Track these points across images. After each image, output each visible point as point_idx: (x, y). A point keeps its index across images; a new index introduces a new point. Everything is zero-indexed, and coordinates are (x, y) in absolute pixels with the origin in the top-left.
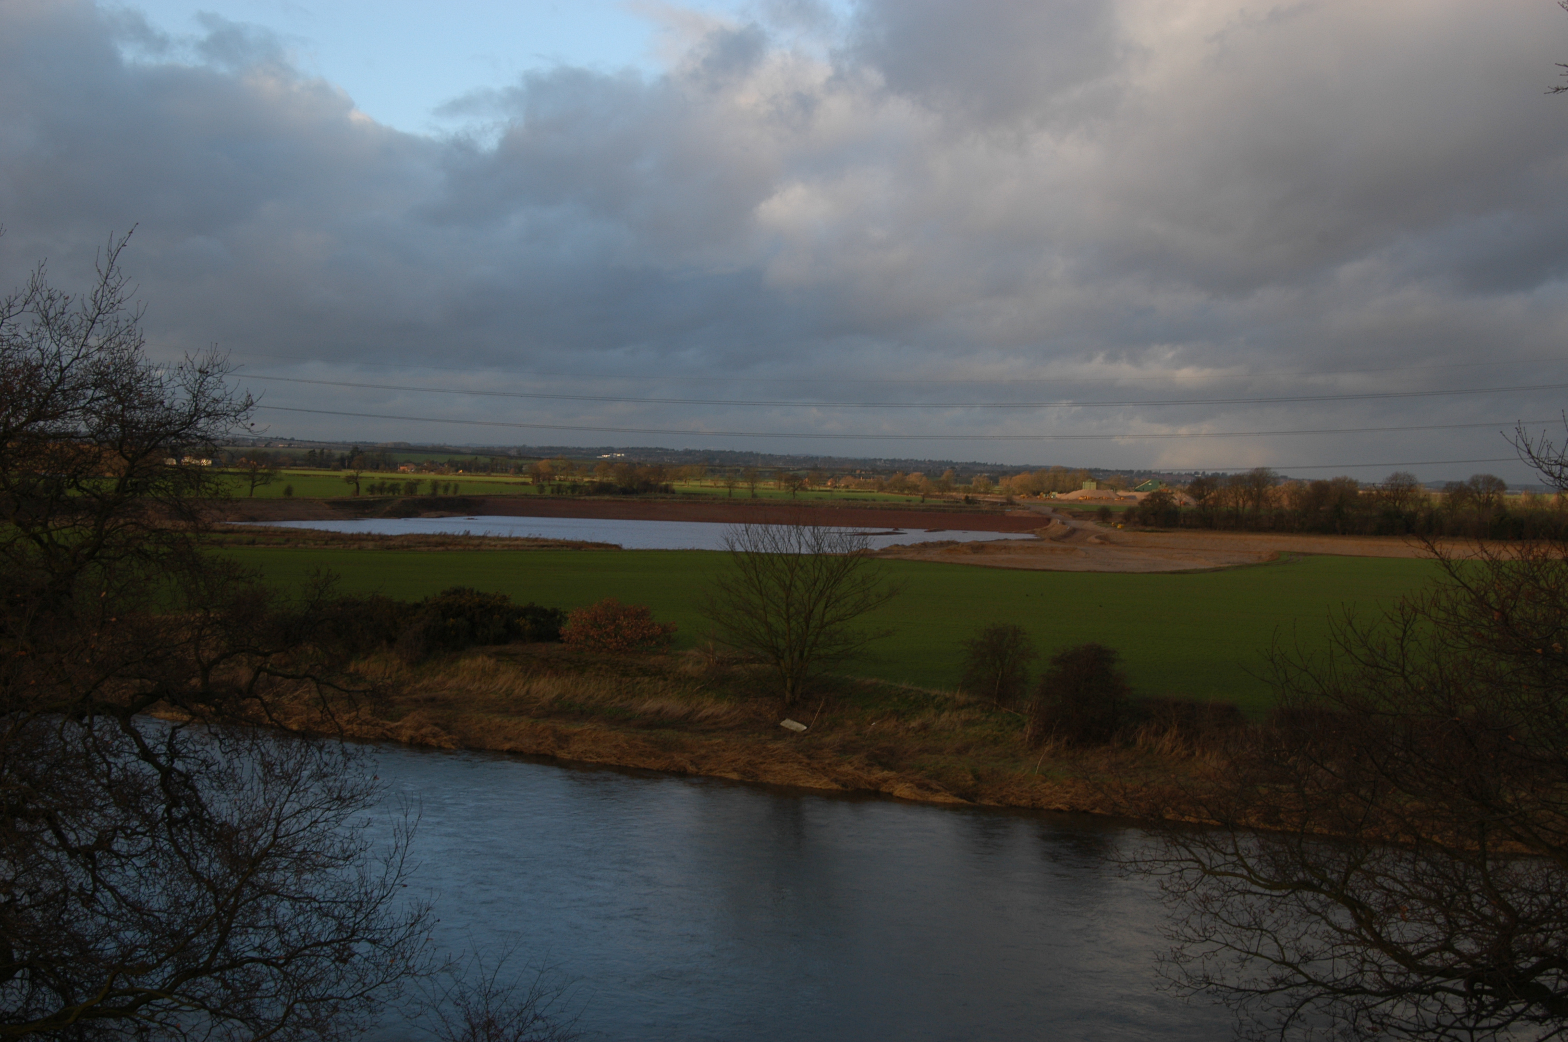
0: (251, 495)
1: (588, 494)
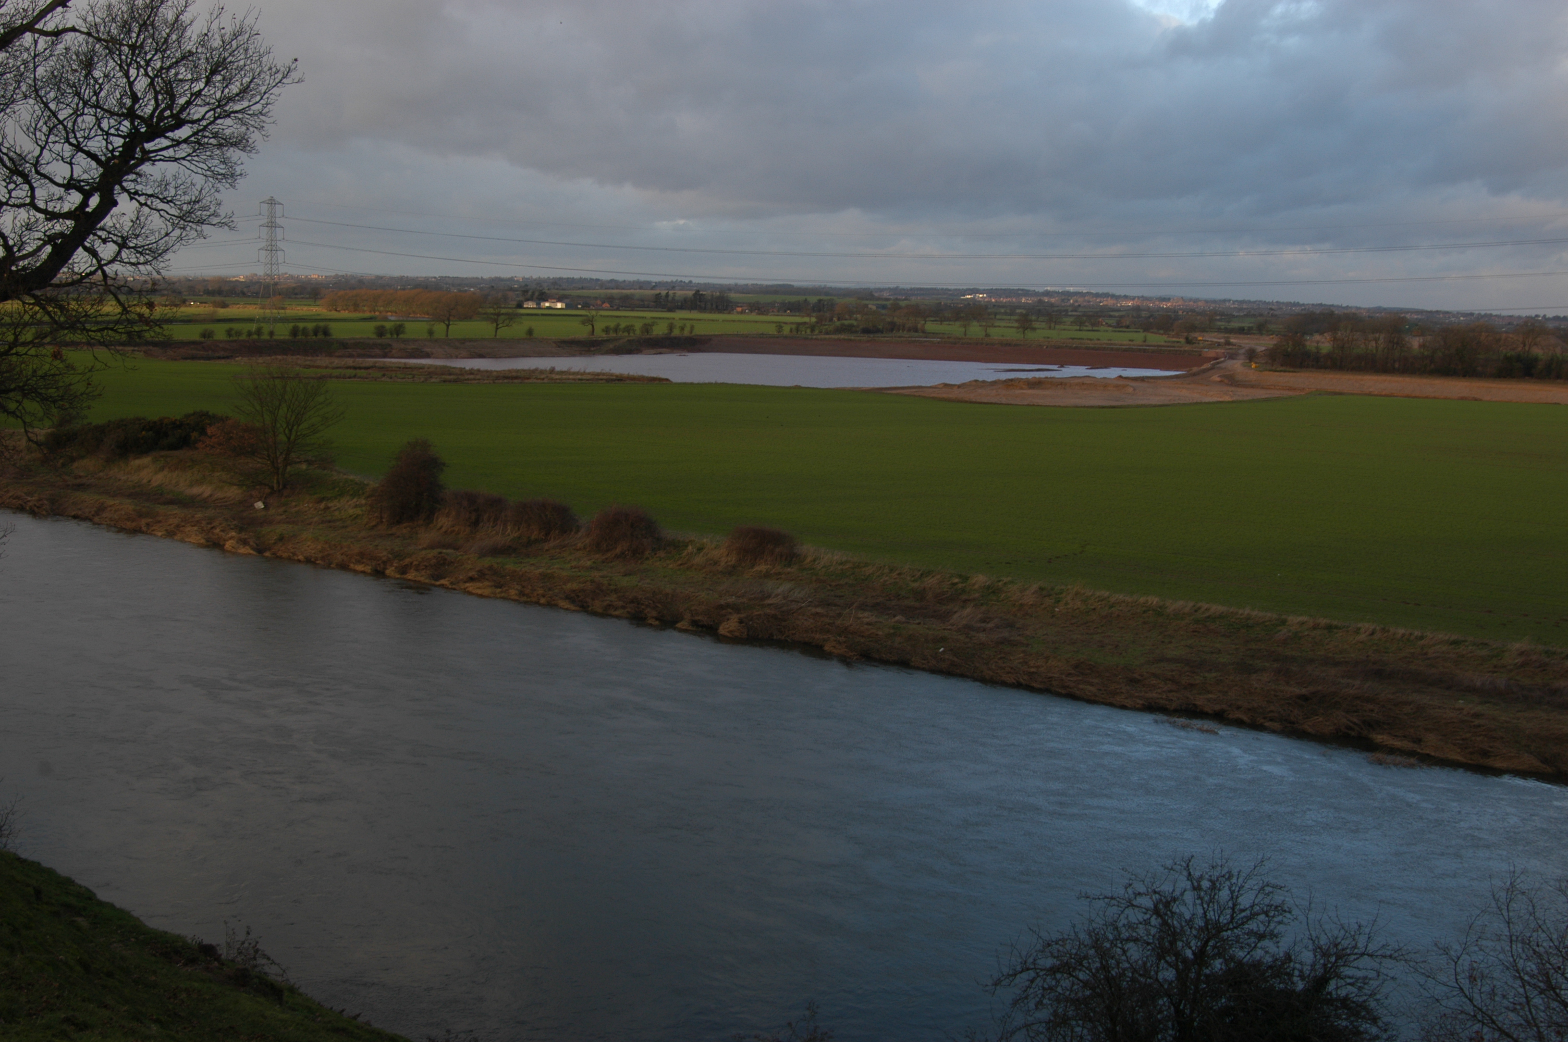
0: (496, 336)
1: (827, 333)
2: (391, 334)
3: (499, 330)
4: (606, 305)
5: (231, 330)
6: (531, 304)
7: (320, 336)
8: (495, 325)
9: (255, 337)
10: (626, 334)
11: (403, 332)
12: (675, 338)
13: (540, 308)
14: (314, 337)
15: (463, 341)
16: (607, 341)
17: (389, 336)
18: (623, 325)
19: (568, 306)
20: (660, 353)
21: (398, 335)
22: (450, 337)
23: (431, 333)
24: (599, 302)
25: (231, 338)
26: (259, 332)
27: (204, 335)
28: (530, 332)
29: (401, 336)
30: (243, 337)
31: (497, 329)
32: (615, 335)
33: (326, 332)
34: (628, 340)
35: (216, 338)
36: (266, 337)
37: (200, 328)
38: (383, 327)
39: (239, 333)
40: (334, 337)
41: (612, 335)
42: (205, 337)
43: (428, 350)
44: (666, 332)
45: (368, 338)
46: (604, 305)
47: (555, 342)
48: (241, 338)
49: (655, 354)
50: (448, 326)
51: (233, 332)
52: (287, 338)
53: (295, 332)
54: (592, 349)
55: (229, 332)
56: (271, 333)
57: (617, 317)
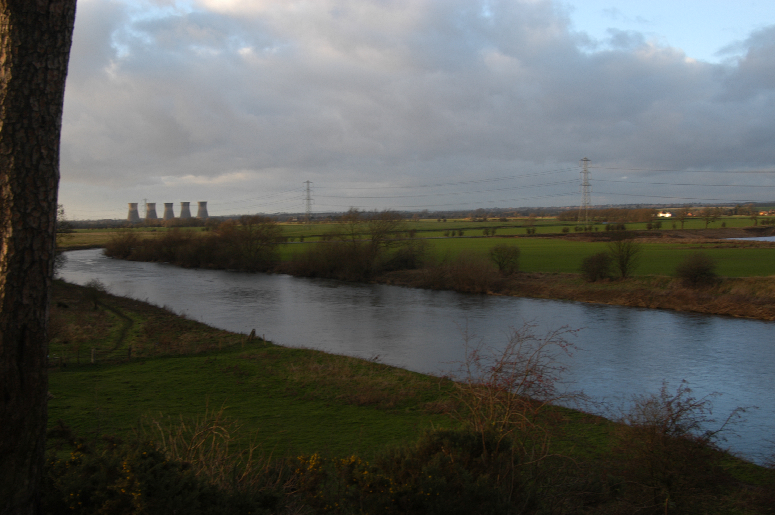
3: (709, 224)
7: (621, 230)
8: (706, 222)
9: (588, 231)
11: (661, 227)
14: (617, 230)
17: (654, 229)
21: (658, 228)
22: (685, 229)
23: (674, 226)
25: (578, 232)
26: (590, 229)
28: (724, 225)
29: (660, 229)
30: (583, 231)
33: (623, 228)
35: (570, 232)
36: (594, 231)
37: (563, 227)
38: (651, 224)
39: (581, 229)
40: (626, 230)
42: (565, 232)
50: (683, 222)
51: (578, 229)
52: (604, 231)
53: (608, 228)
55: (576, 229)
56: (596, 229)
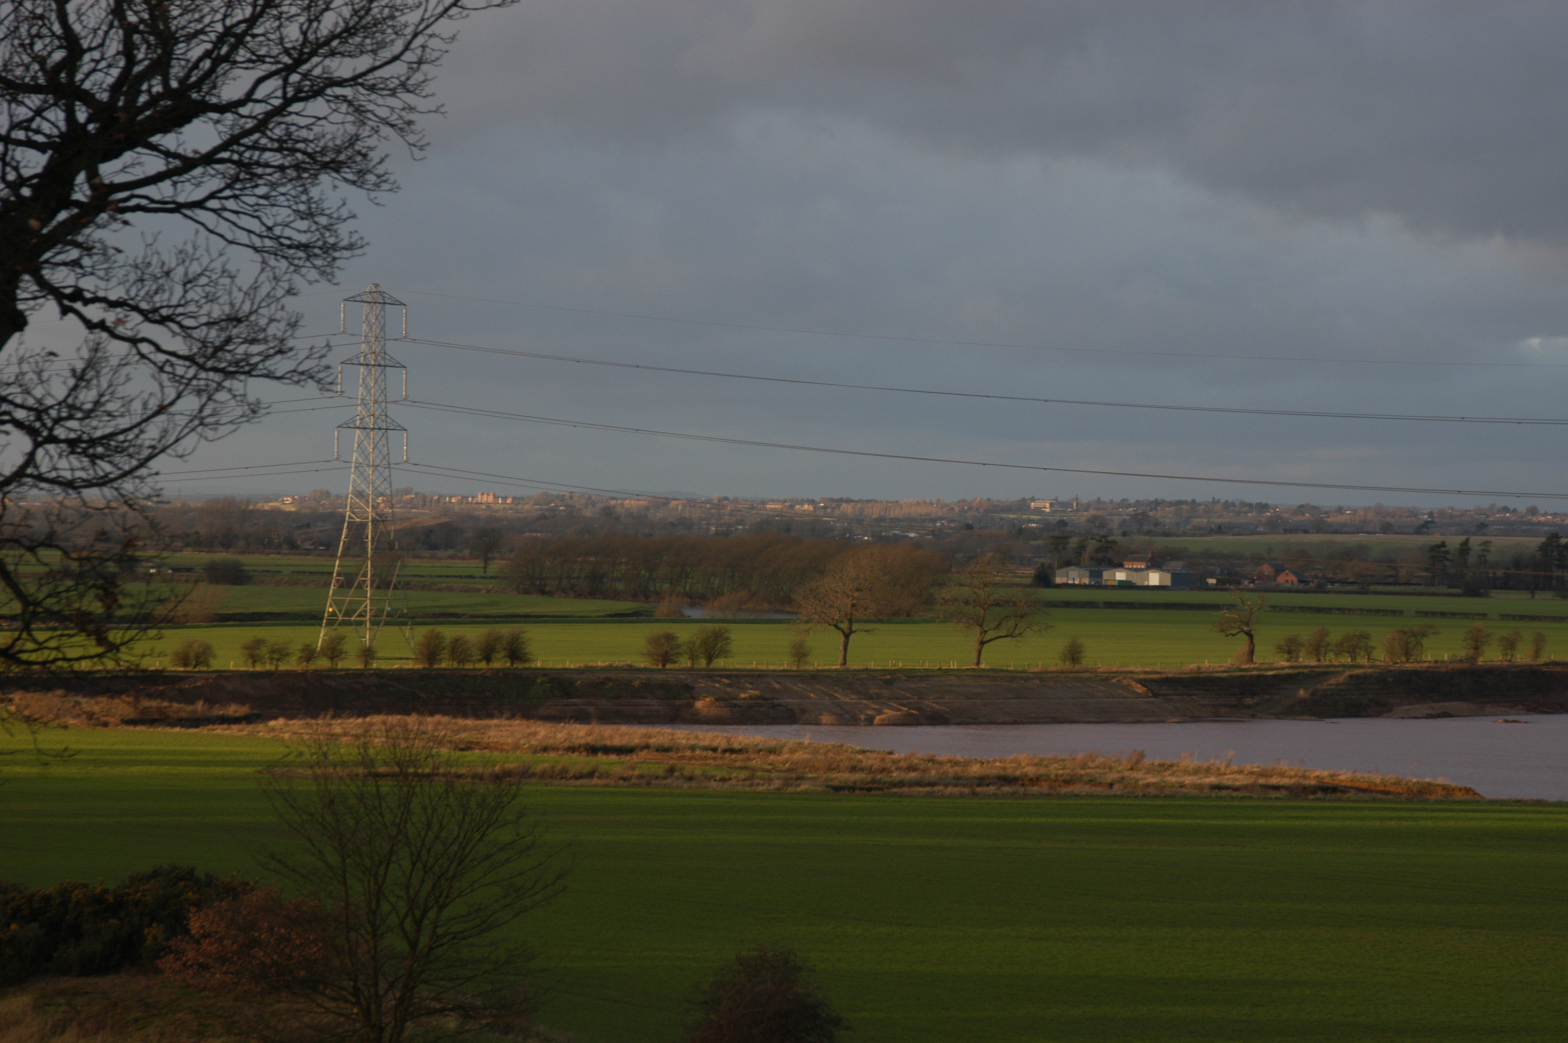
0: (979, 663)
2: (693, 657)
3: (987, 649)
4: (1287, 578)
5: (259, 643)
6: (1075, 576)
7: (500, 663)
8: (976, 633)
9: (323, 663)
10: (1346, 660)
11: (724, 653)
12: (1490, 671)
13: (1099, 586)
14: (483, 665)
15: (890, 678)
16: (1290, 677)
17: (686, 662)
18: (1336, 635)
19: (1178, 581)
20: (1446, 715)
21: (710, 659)
22: (854, 664)
23: (800, 653)
24: (1267, 569)
25: (259, 668)
26: (334, 650)
27: (184, 659)
29: (720, 663)
30: (291, 664)
31: (982, 643)
32: (1313, 663)
33: (515, 653)
34: (1351, 677)
35: (217, 664)
38: (669, 638)
39: (280, 653)
40: (537, 665)
41: (1306, 660)
42: (186, 665)
43: (793, 702)
44: (1462, 653)
45: (630, 669)
46: (1281, 579)
47: (1142, 682)
48: (283, 667)
49: (1429, 717)
50: (847, 636)
51: (263, 651)
52: (409, 665)
53: (431, 652)
54: (1249, 701)
55: (252, 651)
56: (367, 654)
57: (1319, 610)
